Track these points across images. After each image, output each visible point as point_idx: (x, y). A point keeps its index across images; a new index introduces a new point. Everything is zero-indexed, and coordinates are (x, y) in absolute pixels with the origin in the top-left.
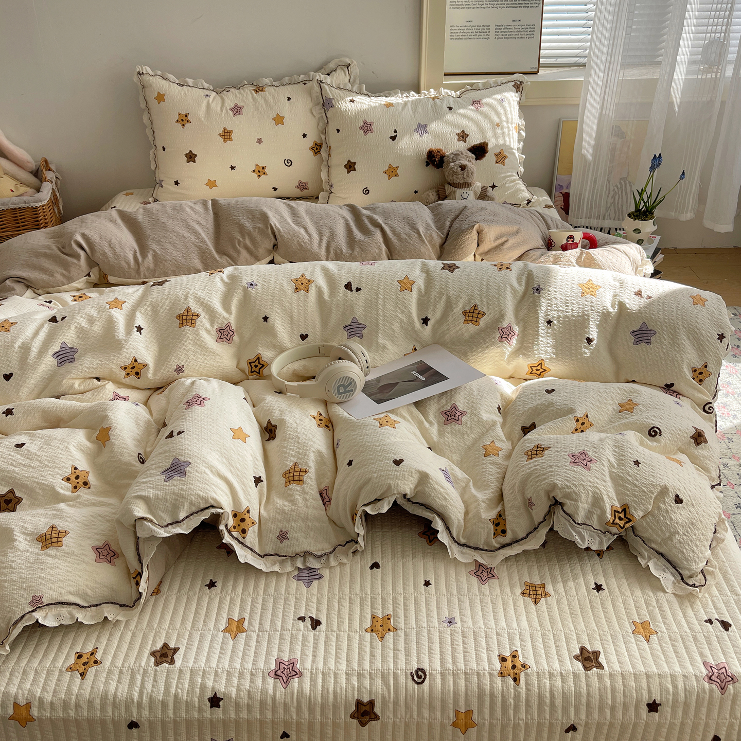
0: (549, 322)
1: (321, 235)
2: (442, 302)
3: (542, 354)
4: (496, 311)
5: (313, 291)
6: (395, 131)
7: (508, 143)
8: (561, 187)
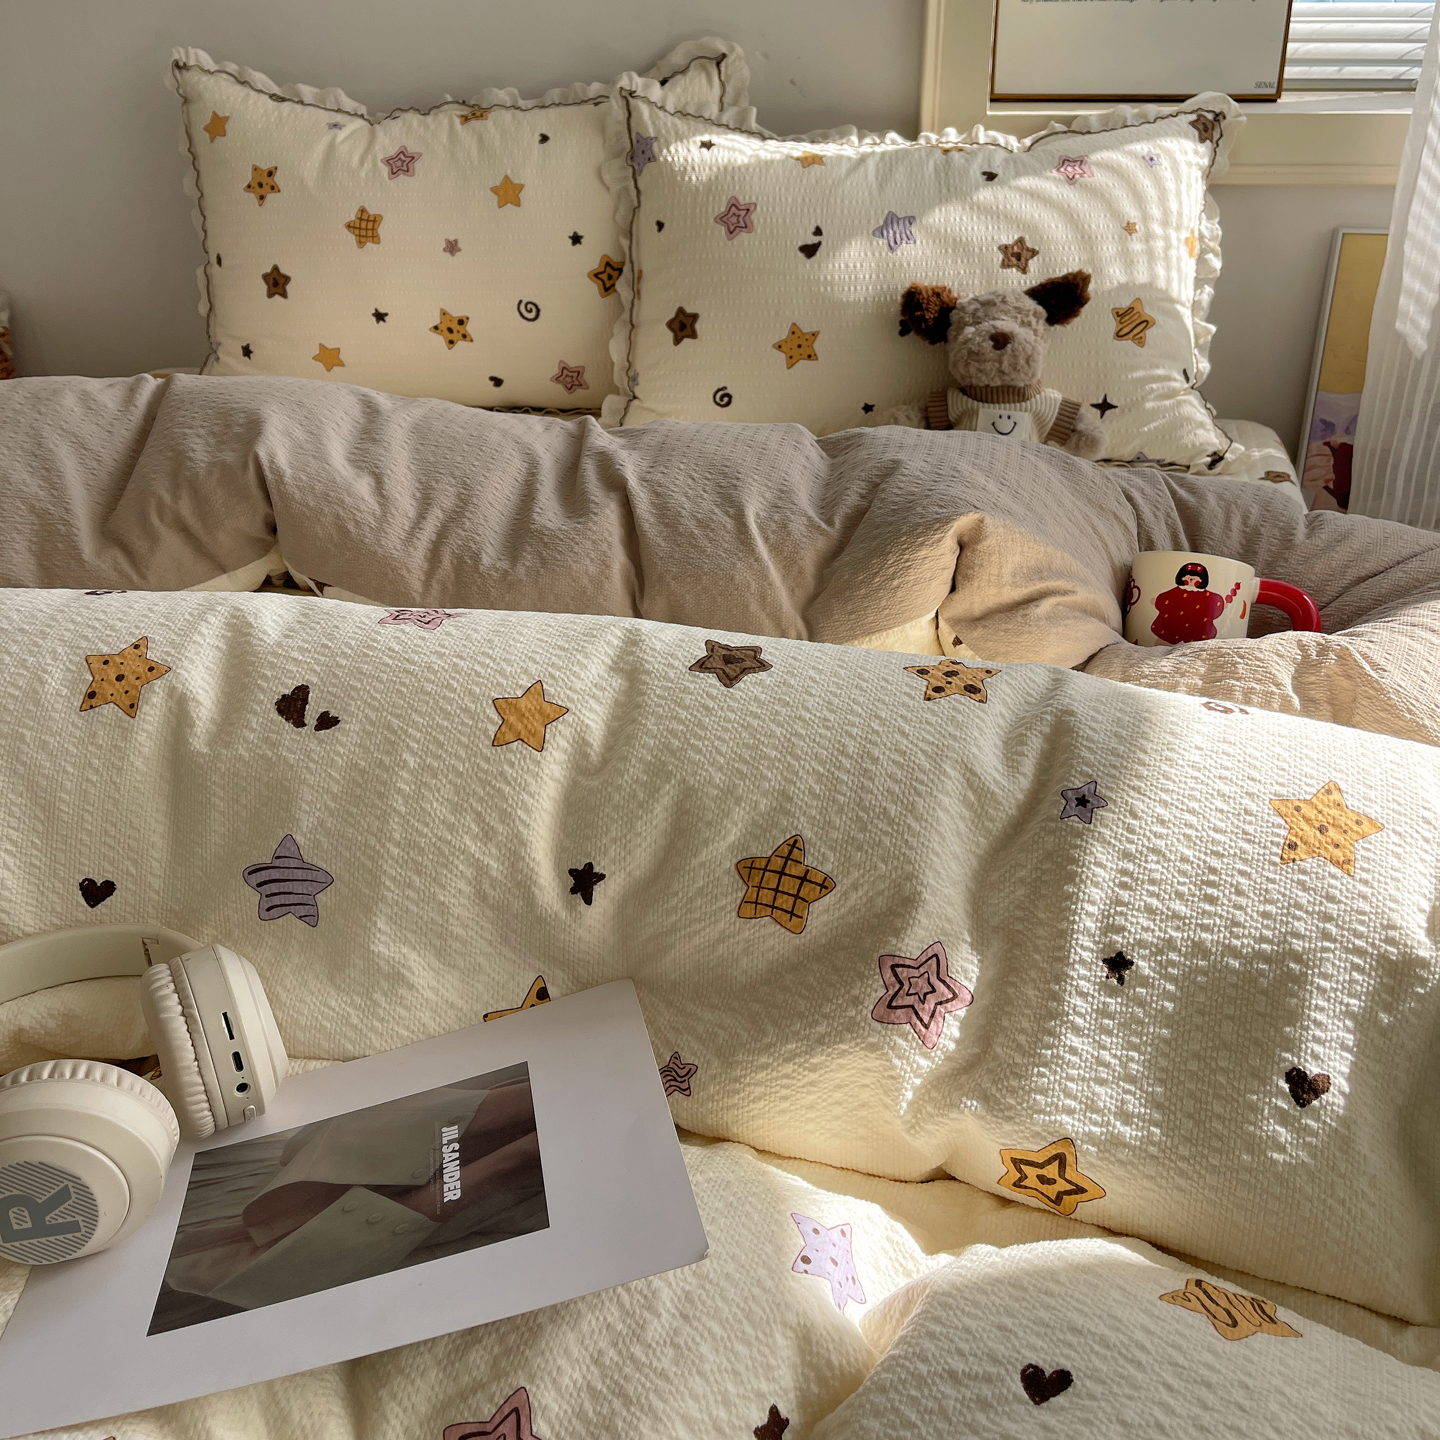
0: (1118, 964)
1: (425, 502)
2: (658, 809)
3: (1070, 1112)
4: (882, 877)
5: (154, 706)
6: (818, 232)
7: (1161, 284)
8: (1329, 427)
